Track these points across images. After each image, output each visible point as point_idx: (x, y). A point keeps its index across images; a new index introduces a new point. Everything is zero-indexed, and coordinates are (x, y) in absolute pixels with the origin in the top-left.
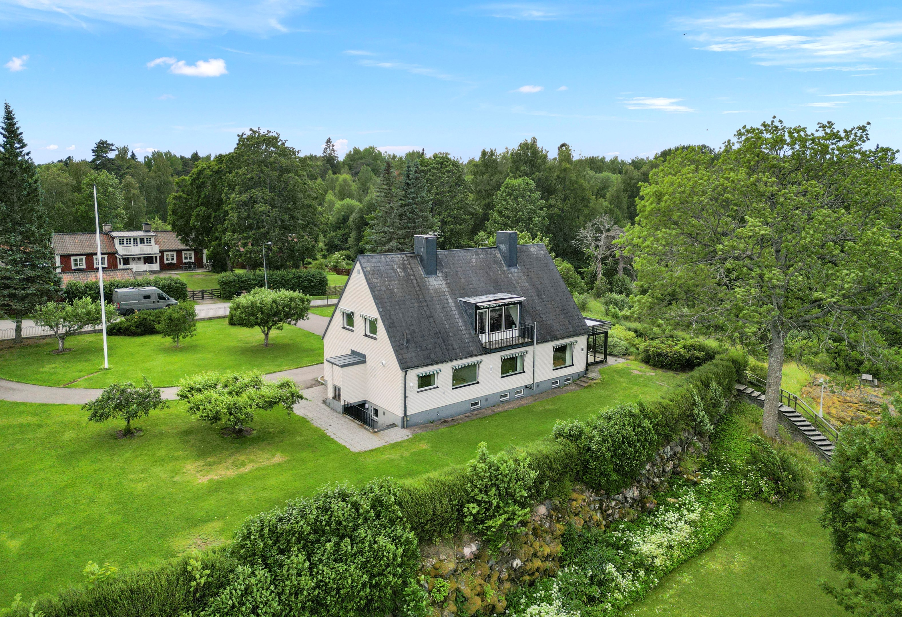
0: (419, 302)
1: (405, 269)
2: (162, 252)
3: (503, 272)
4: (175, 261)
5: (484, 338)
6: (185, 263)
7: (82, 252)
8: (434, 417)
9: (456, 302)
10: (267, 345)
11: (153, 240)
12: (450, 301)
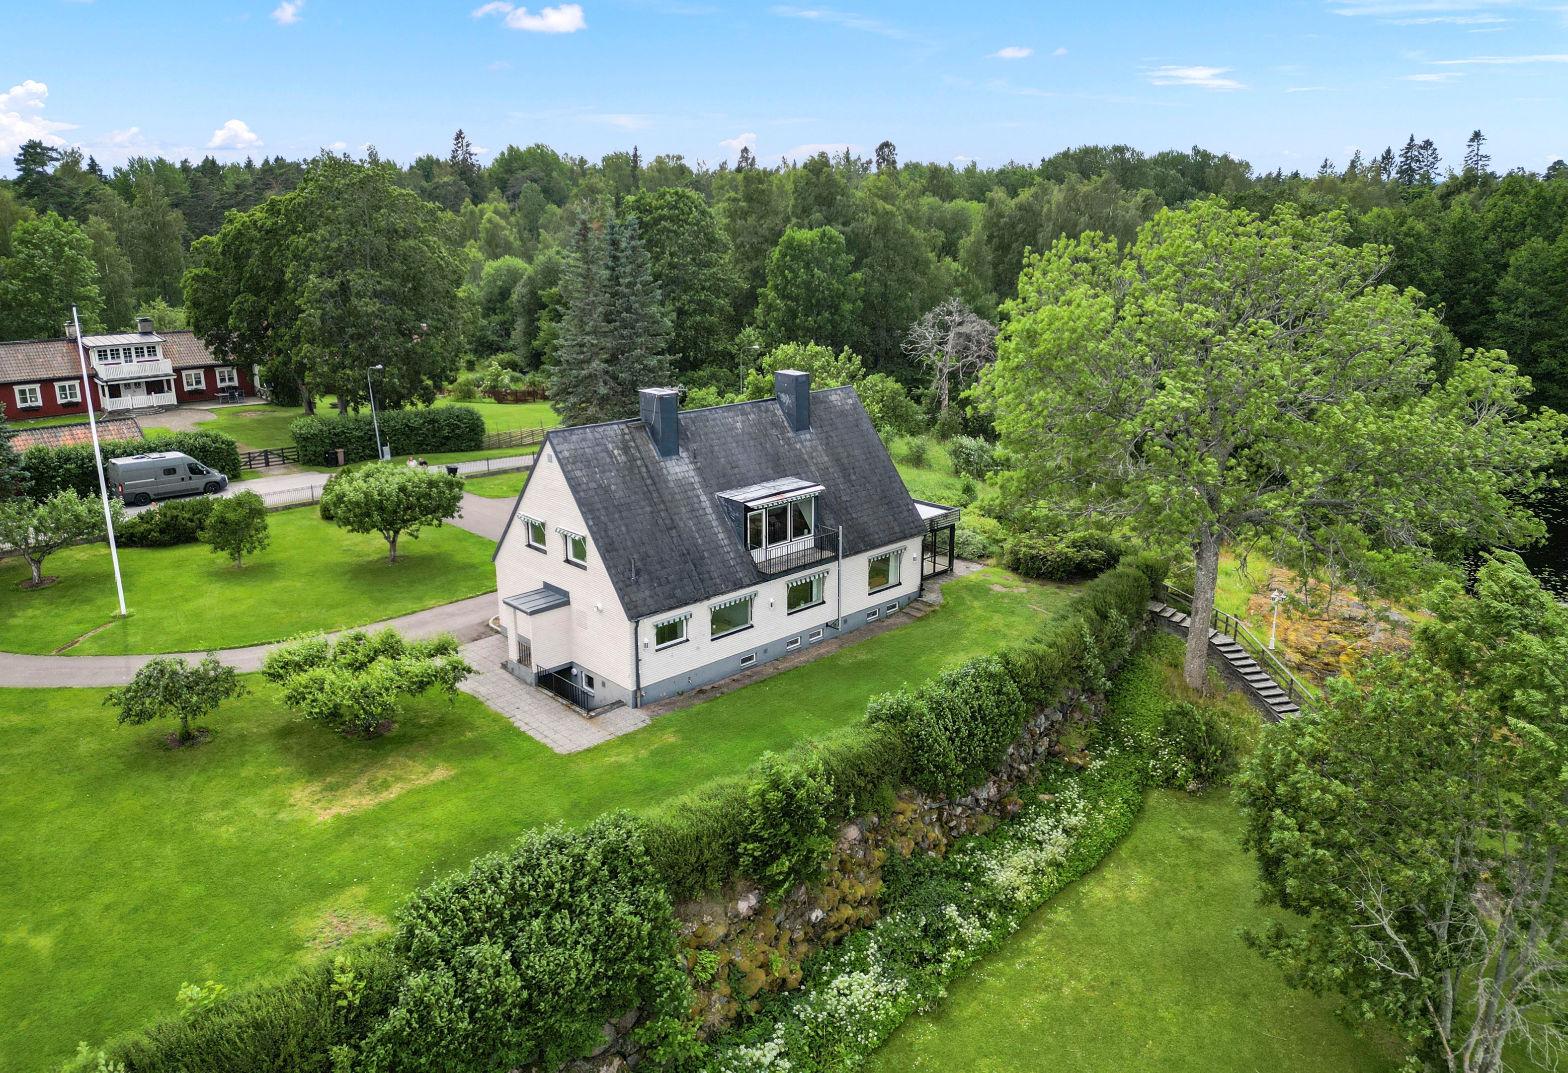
0: (652, 504)
1: (626, 449)
2: (177, 371)
3: (788, 441)
4: (203, 386)
5: (758, 555)
6: (223, 390)
7: (33, 377)
8: (683, 685)
9: (712, 500)
10: (394, 559)
11: (159, 350)
12: (703, 498)
